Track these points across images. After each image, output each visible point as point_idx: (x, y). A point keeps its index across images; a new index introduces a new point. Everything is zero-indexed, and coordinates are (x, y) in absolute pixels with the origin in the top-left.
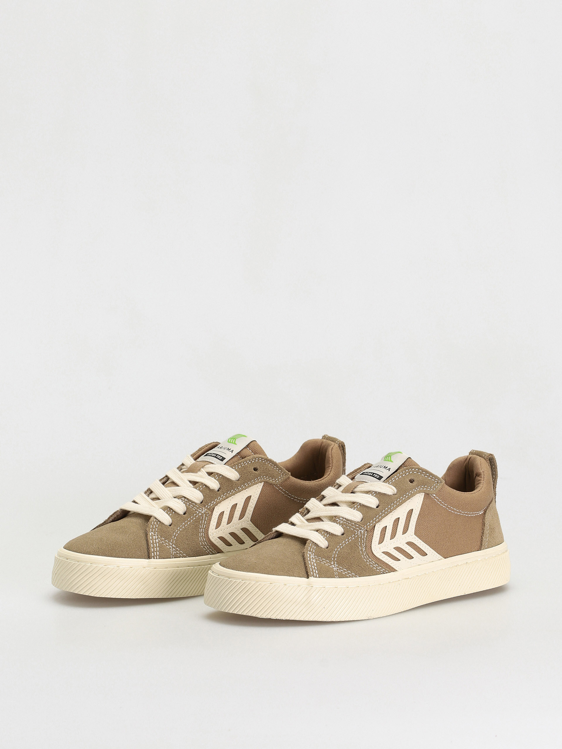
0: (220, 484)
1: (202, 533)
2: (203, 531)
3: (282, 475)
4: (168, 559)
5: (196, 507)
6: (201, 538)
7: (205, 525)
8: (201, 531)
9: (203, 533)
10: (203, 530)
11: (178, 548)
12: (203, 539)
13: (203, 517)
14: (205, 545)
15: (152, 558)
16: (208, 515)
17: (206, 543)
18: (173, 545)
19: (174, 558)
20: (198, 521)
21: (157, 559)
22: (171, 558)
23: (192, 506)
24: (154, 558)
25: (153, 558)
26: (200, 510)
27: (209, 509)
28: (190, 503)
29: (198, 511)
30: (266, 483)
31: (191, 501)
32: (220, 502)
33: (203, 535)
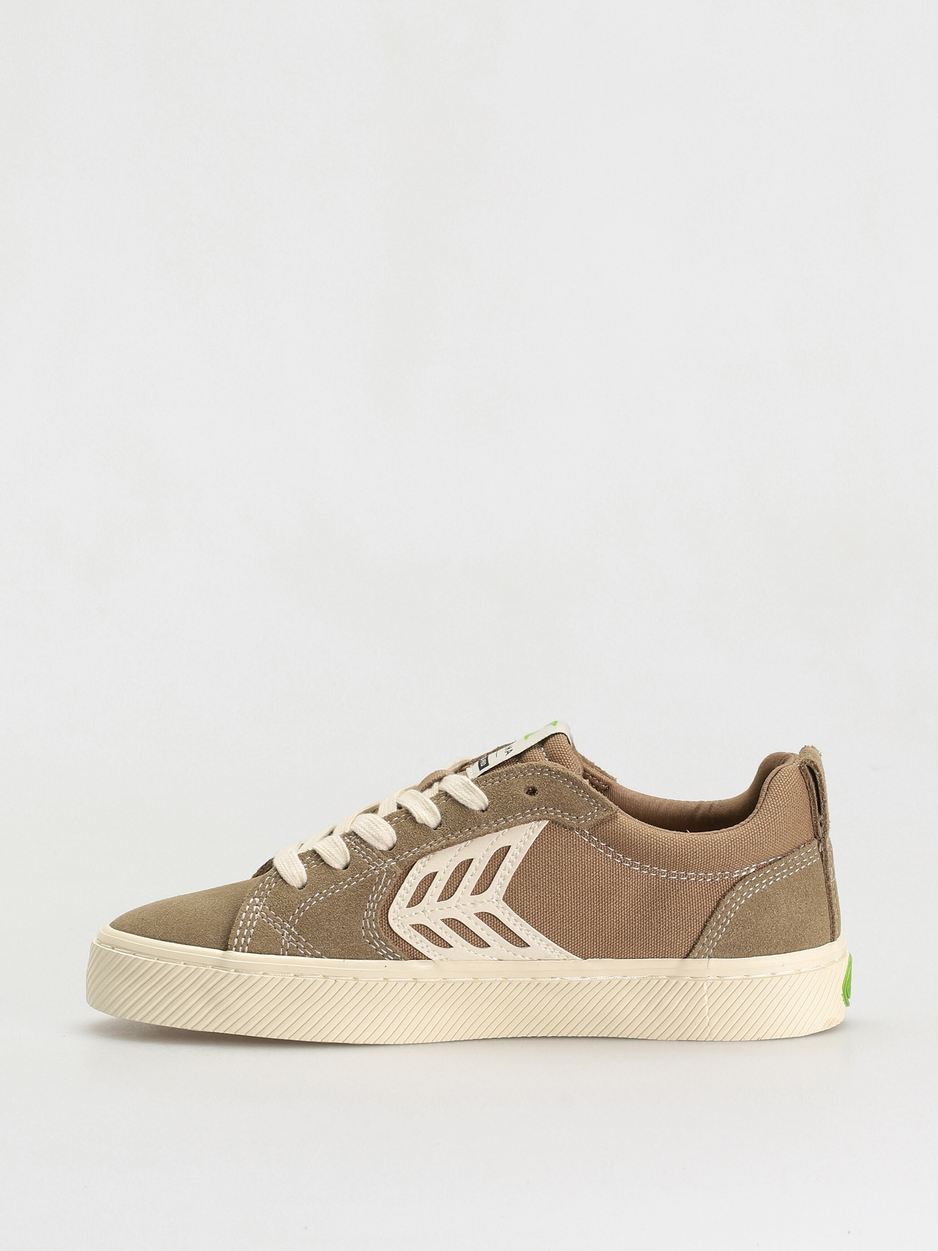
0: (442, 815)
1: (370, 912)
2: (374, 907)
3: (598, 809)
4: (271, 955)
5: (372, 856)
6: (366, 922)
7: (381, 896)
8: (369, 907)
9: (374, 913)
10: (374, 905)
11: (301, 935)
12: (371, 925)
13: (382, 879)
14: (374, 938)
15: (232, 950)
16: (394, 875)
17: (378, 933)
18: (291, 928)
19: (288, 955)
20: (367, 886)
21: (243, 951)
22: (279, 955)
23: (364, 853)
24: (237, 950)
25: (234, 949)
26: (379, 864)
27: (400, 864)
28: (361, 847)
29: (373, 865)
30: (553, 822)
31: (364, 842)
32: (432, 852)
33: (372, 915)
